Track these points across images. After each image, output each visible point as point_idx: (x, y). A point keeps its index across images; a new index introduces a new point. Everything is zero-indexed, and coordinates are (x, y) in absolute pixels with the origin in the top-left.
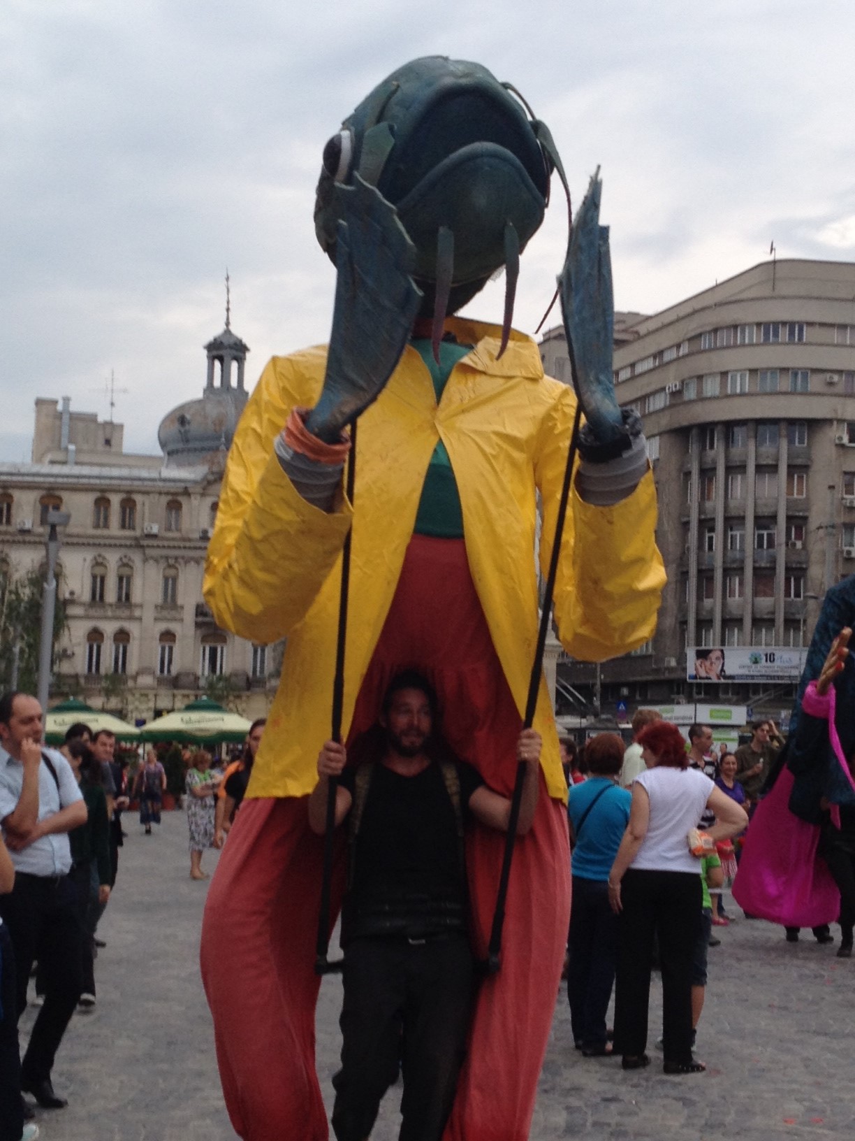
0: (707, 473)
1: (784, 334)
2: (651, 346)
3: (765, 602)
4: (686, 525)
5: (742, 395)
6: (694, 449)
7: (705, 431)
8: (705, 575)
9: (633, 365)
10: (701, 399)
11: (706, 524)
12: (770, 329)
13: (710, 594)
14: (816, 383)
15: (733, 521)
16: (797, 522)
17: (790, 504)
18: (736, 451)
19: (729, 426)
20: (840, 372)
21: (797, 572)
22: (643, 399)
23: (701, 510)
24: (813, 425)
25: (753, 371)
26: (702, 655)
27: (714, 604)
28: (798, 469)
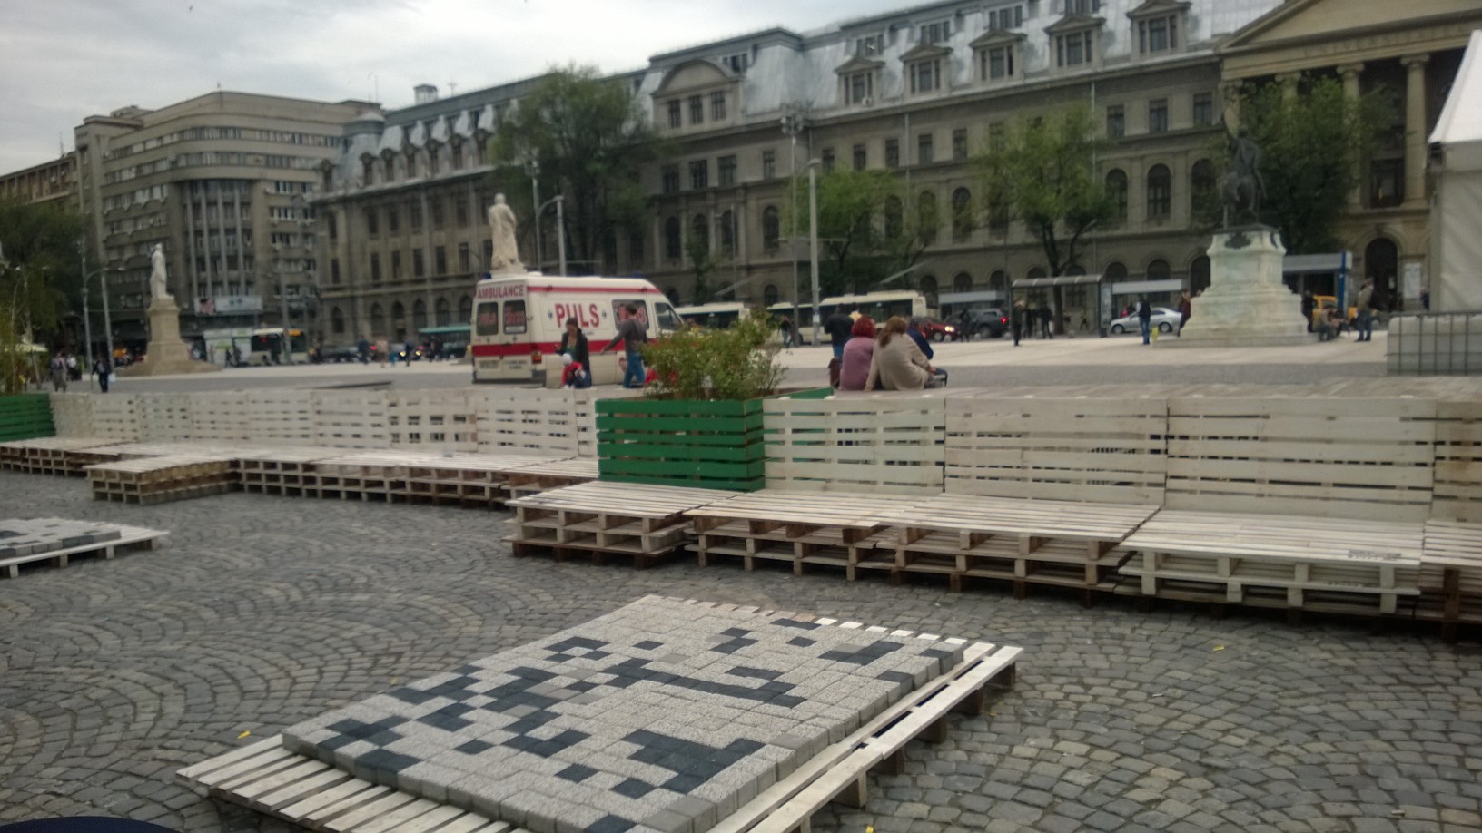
0: (196, 206)
1: (231, 133)
2: (156, 132)
3: (234, 274)
4: (186, 234)
5: (211, 165)
6: (188, 193)
7: (193, 184)
8: (201, 261)
9: (144, 143)
10: (188, 166)
11: (198, 233)
12: (223, 130)
13: (204, 269)
14: (250, 160)
15: (213, 231)
16: (248, 232)
17: (244, 223)
18: (212, 195)
19: (206, 182)
20: (261, 154)
21: (249, 257)
22: (154, 163)
23: (195, 226)
24: (251, 182)
25: (217, 153)
26: (203, 301)
27: (207, 274)
28: (246, 205)
